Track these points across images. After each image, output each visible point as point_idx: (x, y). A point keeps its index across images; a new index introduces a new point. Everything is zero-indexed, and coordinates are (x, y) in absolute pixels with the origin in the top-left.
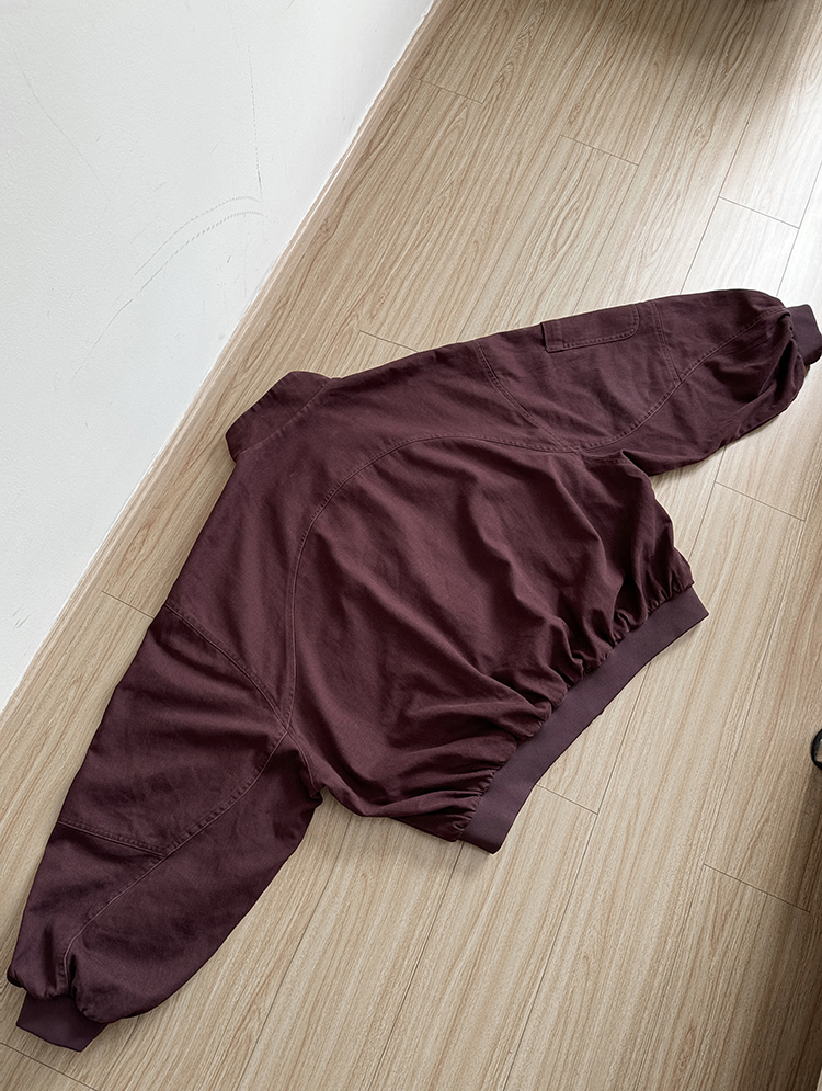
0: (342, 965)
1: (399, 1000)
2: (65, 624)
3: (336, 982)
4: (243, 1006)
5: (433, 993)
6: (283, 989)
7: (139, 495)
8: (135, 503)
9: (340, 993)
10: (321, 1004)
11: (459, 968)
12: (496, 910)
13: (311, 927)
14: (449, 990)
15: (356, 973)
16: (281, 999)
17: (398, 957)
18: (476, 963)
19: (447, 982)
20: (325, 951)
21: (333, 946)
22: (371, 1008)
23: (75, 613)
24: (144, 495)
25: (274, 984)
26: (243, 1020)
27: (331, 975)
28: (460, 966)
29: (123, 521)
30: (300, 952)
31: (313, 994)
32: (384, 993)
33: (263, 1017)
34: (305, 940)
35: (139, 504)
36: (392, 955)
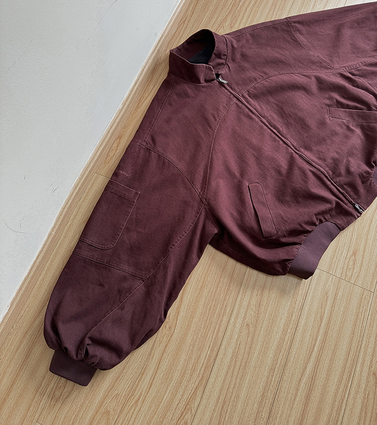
0: (238, 380)
1: (271, 401)
2: (77, 191)
3: (235, 390)
4: (182, 406)
5: (290, 396)
6: (205, 396)
7: (115, 121)
8: (113, 125)
9: (237, 397)
10: (227, 403)
11: (304, 381)
12: (322, 348)
13: (218, 358)
14: (299, 394)
15: (246, 385)
16: (204, 401)
17: (269, 375)
18: (313, 378)
19: (297, 390)
20: (227, 373)
21: (232, 369)
22: (255, 405)
23: (82, 184)
24: (118, 120)
25: (199, 393)
26: (182, 413)
27: (232, 386)
28: (304, 380)
29: (107, 135)
30: (213, 374)
31: (222, 398)
32: (263, 396)
33: (193, 412)
34: (215, 367)
35: (115, 125)
36: (266, 374)
